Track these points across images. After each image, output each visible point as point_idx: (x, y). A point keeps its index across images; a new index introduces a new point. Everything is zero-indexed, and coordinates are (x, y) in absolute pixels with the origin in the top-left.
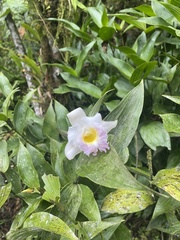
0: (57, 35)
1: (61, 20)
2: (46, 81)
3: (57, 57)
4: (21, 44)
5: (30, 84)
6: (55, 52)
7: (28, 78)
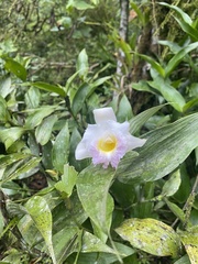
0: (163, 24)
1: (175, 7)
2: (133, 73)
3: (153, 50)
4: (127, 26)
5: (119, 71)
6: (154, 43)
7: (120, 64)
